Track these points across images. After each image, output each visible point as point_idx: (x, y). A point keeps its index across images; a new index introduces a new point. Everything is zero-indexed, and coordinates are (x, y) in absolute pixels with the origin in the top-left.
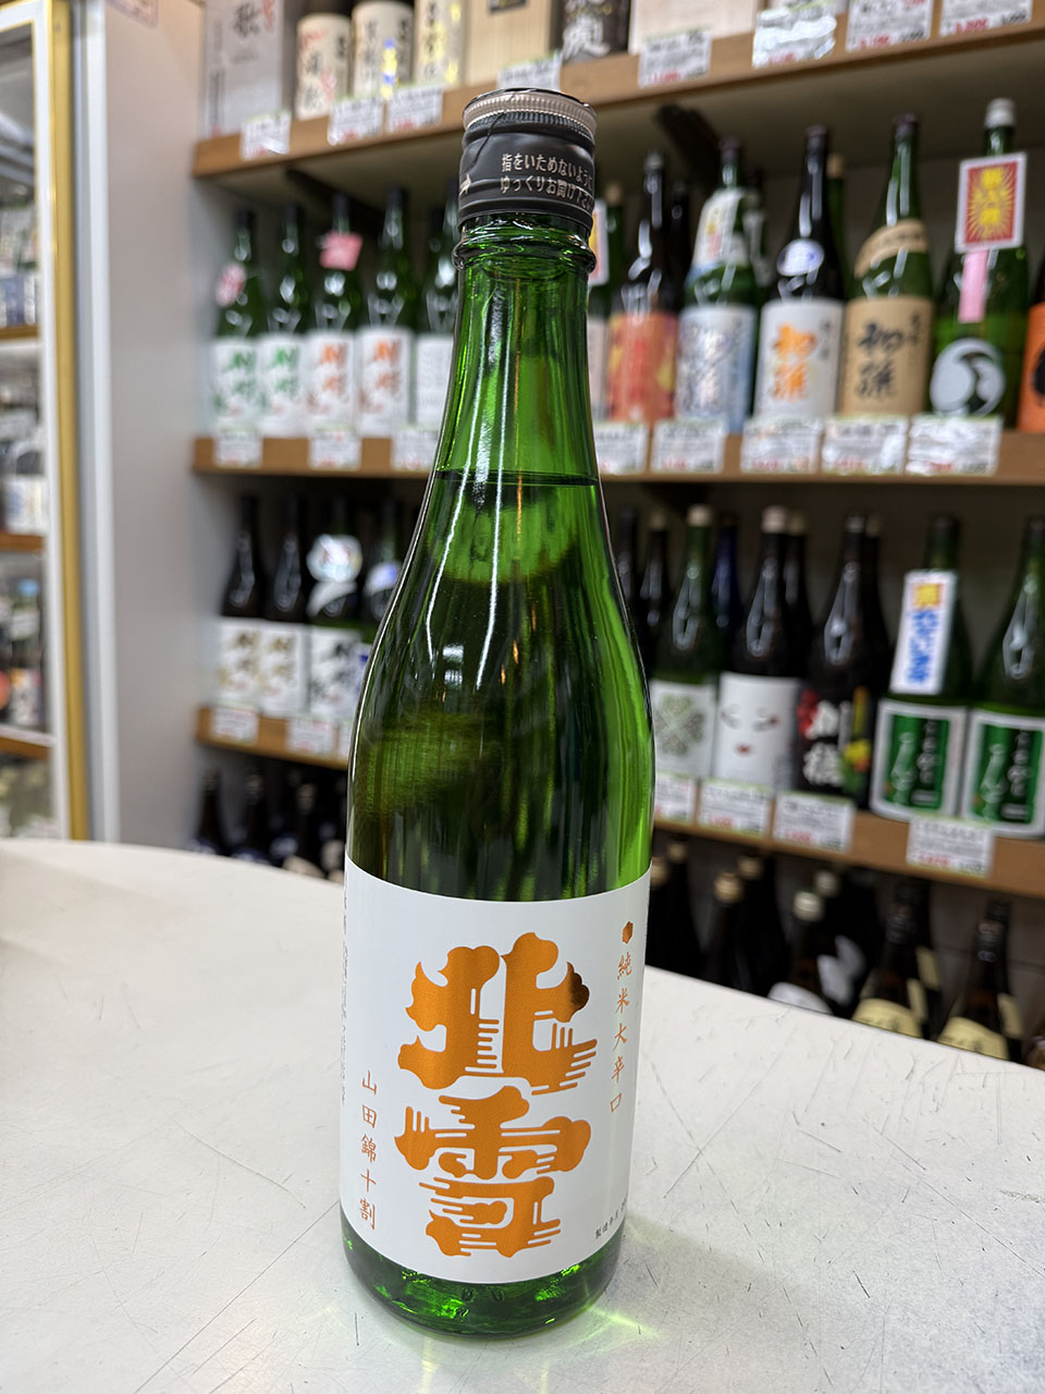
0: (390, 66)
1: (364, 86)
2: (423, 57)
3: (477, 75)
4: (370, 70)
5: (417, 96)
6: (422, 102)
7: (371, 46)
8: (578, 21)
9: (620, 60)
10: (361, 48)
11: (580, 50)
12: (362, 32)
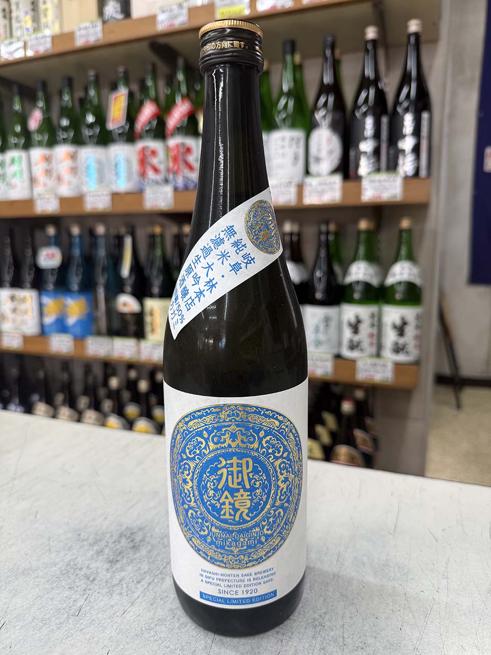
0: (29, 24)
1: (17, 33)
2: (43, 20)
3: (67, 29)
4: (18, 25)
5: (40, 38)
6: (42, 41)
7: (18, 14)
8: (108, 3)
9: (128, 21)
10: (14, 14)
11: (111, 17)
12: (14, 7)
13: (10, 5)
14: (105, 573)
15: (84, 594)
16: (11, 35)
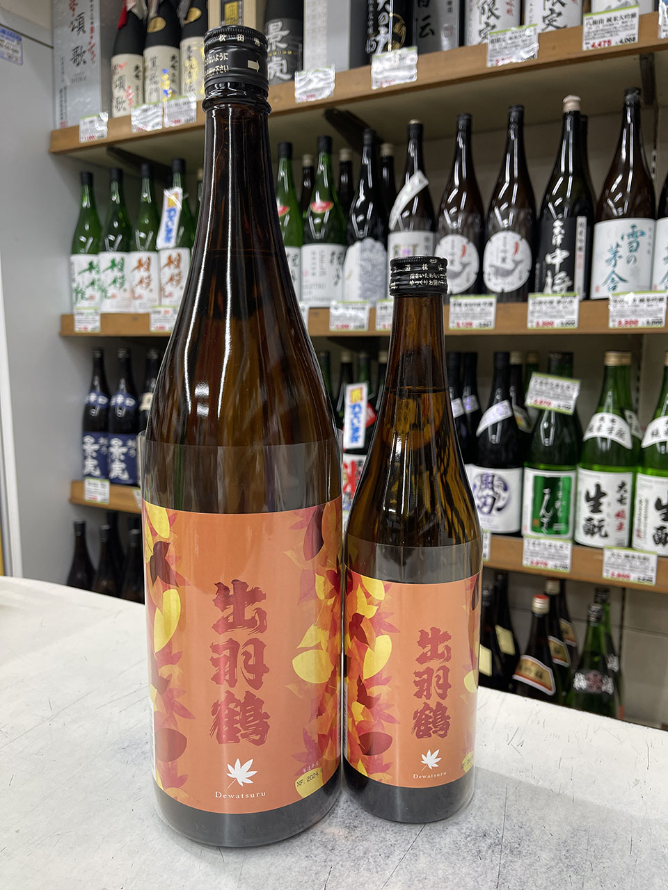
0: (166, 84)
1: (152, 97)
2: (186, 81)
4: (154, 86)
5: (181, 104)
6: (185, 107)
7: (154, 73)
10: (148, 74)
12: (149, 64)
13: (144, 62)
14: (343, 841)
15: (326, 866)
16: (144, 102)
